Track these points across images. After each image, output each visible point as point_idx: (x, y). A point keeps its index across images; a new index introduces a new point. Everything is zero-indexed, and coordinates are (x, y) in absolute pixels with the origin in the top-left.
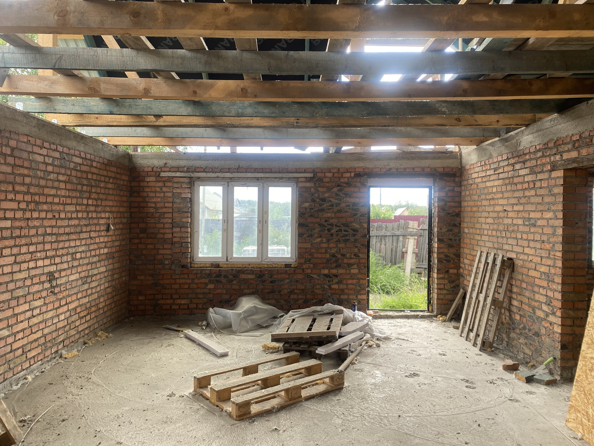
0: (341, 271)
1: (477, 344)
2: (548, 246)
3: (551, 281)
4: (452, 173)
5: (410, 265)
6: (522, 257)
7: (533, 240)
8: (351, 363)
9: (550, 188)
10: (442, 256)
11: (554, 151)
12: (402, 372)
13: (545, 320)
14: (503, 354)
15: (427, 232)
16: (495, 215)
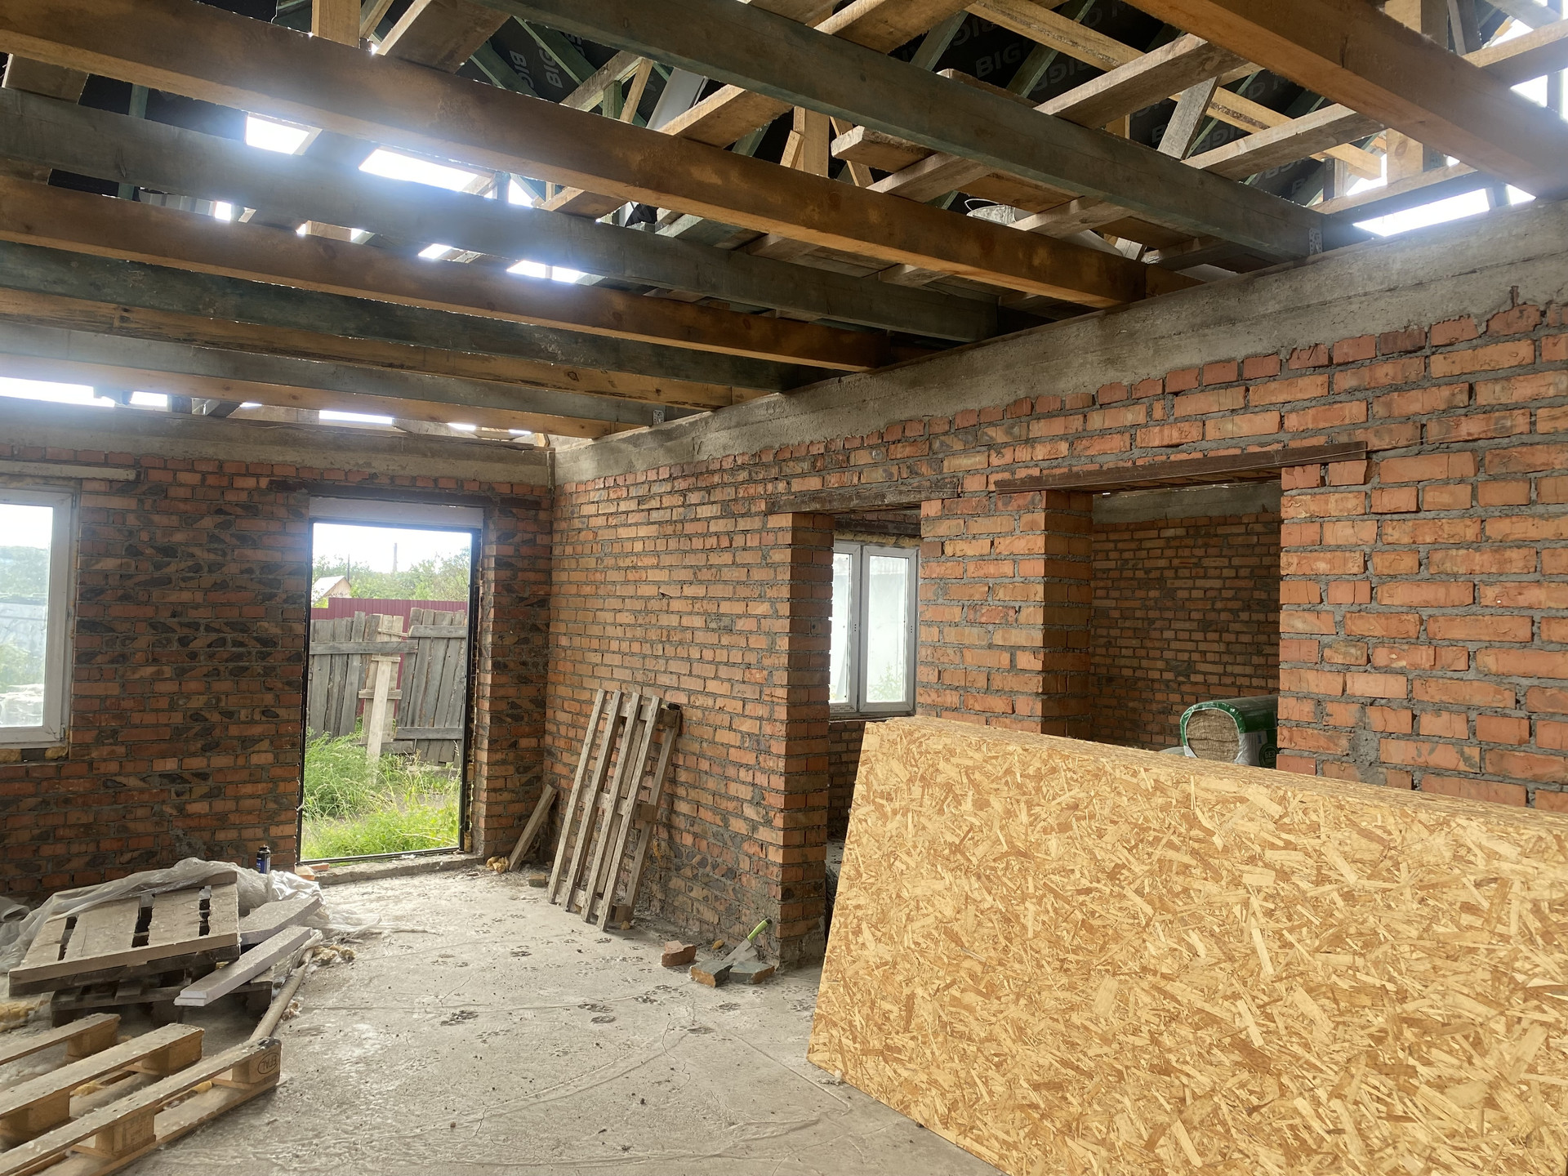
0: (220, 761)
1: (596, 917)
2: (758, 676)
3: (763, 751)
4: (530, 498)
5: (380, 734)
6: (700, 701)
7: (727, 664)
8: (281, 1017)
9: (764, 551)
10: (503, 706)
11: (774, 472)
12: (430, 1016)
13: (750, 838)
14: (657, 930)
15: (465, 644)
16: (639, 605)
